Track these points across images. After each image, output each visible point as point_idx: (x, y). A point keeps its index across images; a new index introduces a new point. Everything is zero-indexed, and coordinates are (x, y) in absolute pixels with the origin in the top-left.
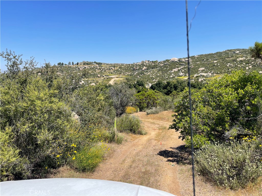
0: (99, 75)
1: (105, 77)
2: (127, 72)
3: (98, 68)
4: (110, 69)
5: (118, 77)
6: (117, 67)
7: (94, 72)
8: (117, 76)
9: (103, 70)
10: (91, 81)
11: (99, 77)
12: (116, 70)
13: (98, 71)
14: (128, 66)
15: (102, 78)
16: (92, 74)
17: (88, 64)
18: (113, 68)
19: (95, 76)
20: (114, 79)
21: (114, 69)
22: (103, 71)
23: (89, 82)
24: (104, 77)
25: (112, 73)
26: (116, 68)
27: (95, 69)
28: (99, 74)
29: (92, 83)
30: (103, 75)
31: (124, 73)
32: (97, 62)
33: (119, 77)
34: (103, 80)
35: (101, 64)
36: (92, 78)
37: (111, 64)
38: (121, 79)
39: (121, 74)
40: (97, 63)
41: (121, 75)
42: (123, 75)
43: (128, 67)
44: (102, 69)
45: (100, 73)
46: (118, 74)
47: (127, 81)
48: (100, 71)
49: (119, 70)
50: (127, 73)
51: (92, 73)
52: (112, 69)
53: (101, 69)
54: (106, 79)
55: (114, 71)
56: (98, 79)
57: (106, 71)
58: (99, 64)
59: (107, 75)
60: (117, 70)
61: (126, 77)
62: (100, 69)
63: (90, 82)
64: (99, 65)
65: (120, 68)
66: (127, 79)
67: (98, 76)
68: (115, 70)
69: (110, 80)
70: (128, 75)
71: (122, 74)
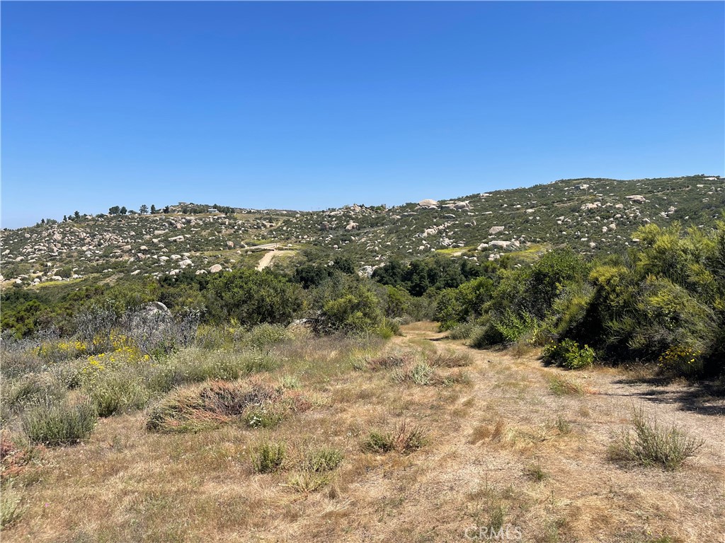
0: (230, 243)
1: (247, 247)
2: (305, 234)
3: (227, 223)
4: (259, 227)
5: (282, 249)
6: (277, 220)
7: (217, 234)
8: (279, 245)
9: (240, 229)
10: (211, 259)
11: (230, 248)
12: (275, 230)
13: (227, 232)
14: (307, 220)
15: (239, 252)
16: (210, 240)
17: (195, 211)
18: (268, 225)
19: (218, 244)
20: (271, 254)
21: (271, 226)
22: (241, 232)
23: (206, 262)
24: (243, 247)
25: (264, 237)
26: (277, 224)
27: (217, 225)
28: (230, 240)
29: (214, 264)
30: (242, 243)
31: (297, 237)
32: (220, 207)
33: (284, 247)
34: (242, 255)
35: (233, 211)
36: (212, 250)
37: (258, 212)
38: (292, 253)
39: (289, 241)
40: (221, 210)
41: (291, 243)
42: (296, 242)
43: (307, 222)
44: (239, 225)
45: (233, 238)
46: (281, 239)
47: (306, 259)
48: (232, 231)
49: (285, 228)
50: (306, 237)
51: (210, 238)
52: (265, 226)
53: (236, 227)
54: (249, 253)
55: (271, 231)
56: (228, 253)
57: (247, 231)
58: (228, 211)
59: (252, 241)
60: (279, 230)
61: (304, 248)
62: (233, 227)
63: (209, 262)
64: (226, 214)
65: (287, 223)
66: (306, 254)
67: (227, 245)
68: (272, 228)
69: (261, 257)
70: (309, 243)
71: (293, 239)
